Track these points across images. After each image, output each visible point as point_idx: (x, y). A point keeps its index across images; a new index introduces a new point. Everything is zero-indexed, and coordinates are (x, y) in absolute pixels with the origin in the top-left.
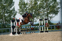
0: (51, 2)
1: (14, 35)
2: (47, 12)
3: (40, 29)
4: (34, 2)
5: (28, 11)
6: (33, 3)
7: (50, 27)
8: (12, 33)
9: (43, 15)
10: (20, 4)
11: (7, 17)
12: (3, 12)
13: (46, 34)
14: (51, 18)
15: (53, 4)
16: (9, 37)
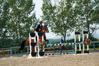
0: (95, 4)
1: (34, 58)
2: (87, 20)
3: (76, 48)
4: (66, 4)
5: (56, 18)
6: (65, 6)
7: (92, 44)
8: (30, 54)
9: (81, 25)
10: (44, 8)
11: (23, 29)
12: (17, 20)
13: (86, 56)
14: (93, 29)
15: (96, 8)
16: (27, 60)
